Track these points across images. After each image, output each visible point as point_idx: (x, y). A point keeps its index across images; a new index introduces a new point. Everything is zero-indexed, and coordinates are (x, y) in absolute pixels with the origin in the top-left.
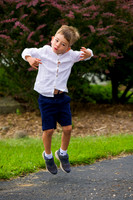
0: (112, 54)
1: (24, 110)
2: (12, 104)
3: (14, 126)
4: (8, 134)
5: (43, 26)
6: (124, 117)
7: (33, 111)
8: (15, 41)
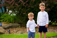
0: (48, 9)
1: (21, 26)
2: (18, 25)
3: (19, 31)
4: (17, 33)
5: (28, 1)
6: (51, 28)
7: (24, 27)
8: (19, 6)
